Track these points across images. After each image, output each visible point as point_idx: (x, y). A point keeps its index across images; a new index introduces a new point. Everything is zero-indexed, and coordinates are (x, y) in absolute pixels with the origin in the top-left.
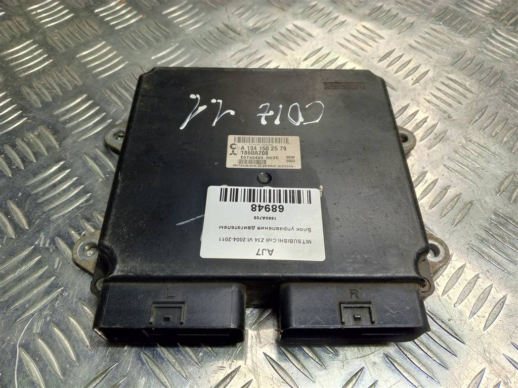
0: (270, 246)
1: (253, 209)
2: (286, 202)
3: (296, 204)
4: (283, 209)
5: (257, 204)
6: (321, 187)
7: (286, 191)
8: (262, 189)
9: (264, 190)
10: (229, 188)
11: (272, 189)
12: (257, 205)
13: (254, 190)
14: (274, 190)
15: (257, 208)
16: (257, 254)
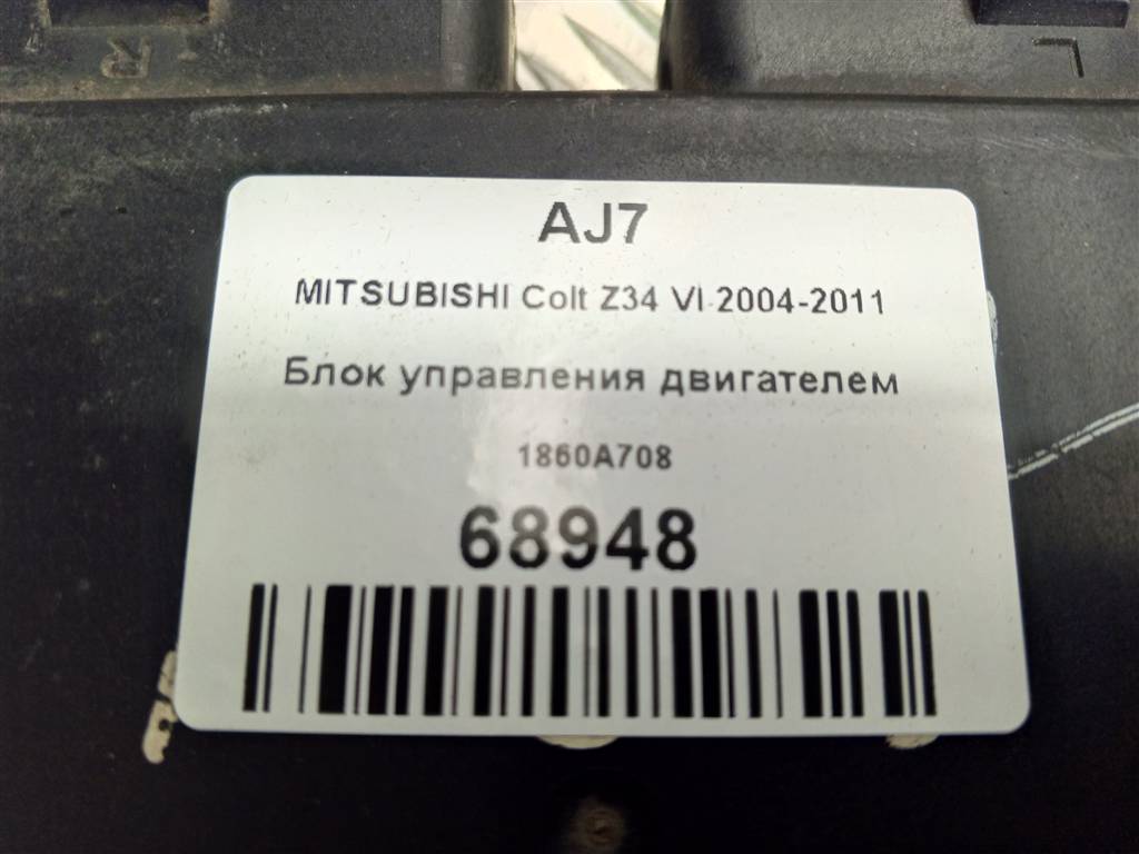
0: (563, 262)
1: (679, 528)
2: (438, 597)
3: (363, 581)
4: (467, 536)
5: (654, 579)
6: (154, 744)
7: (433, 706)
8: (618, 725)
9: (604, 710)
10: (874, 721)
11: (541, 725)
12: (651, 563)
13: (683, 709)
14: (527, 709)
15: (651, 538)
16: (640, 209)
